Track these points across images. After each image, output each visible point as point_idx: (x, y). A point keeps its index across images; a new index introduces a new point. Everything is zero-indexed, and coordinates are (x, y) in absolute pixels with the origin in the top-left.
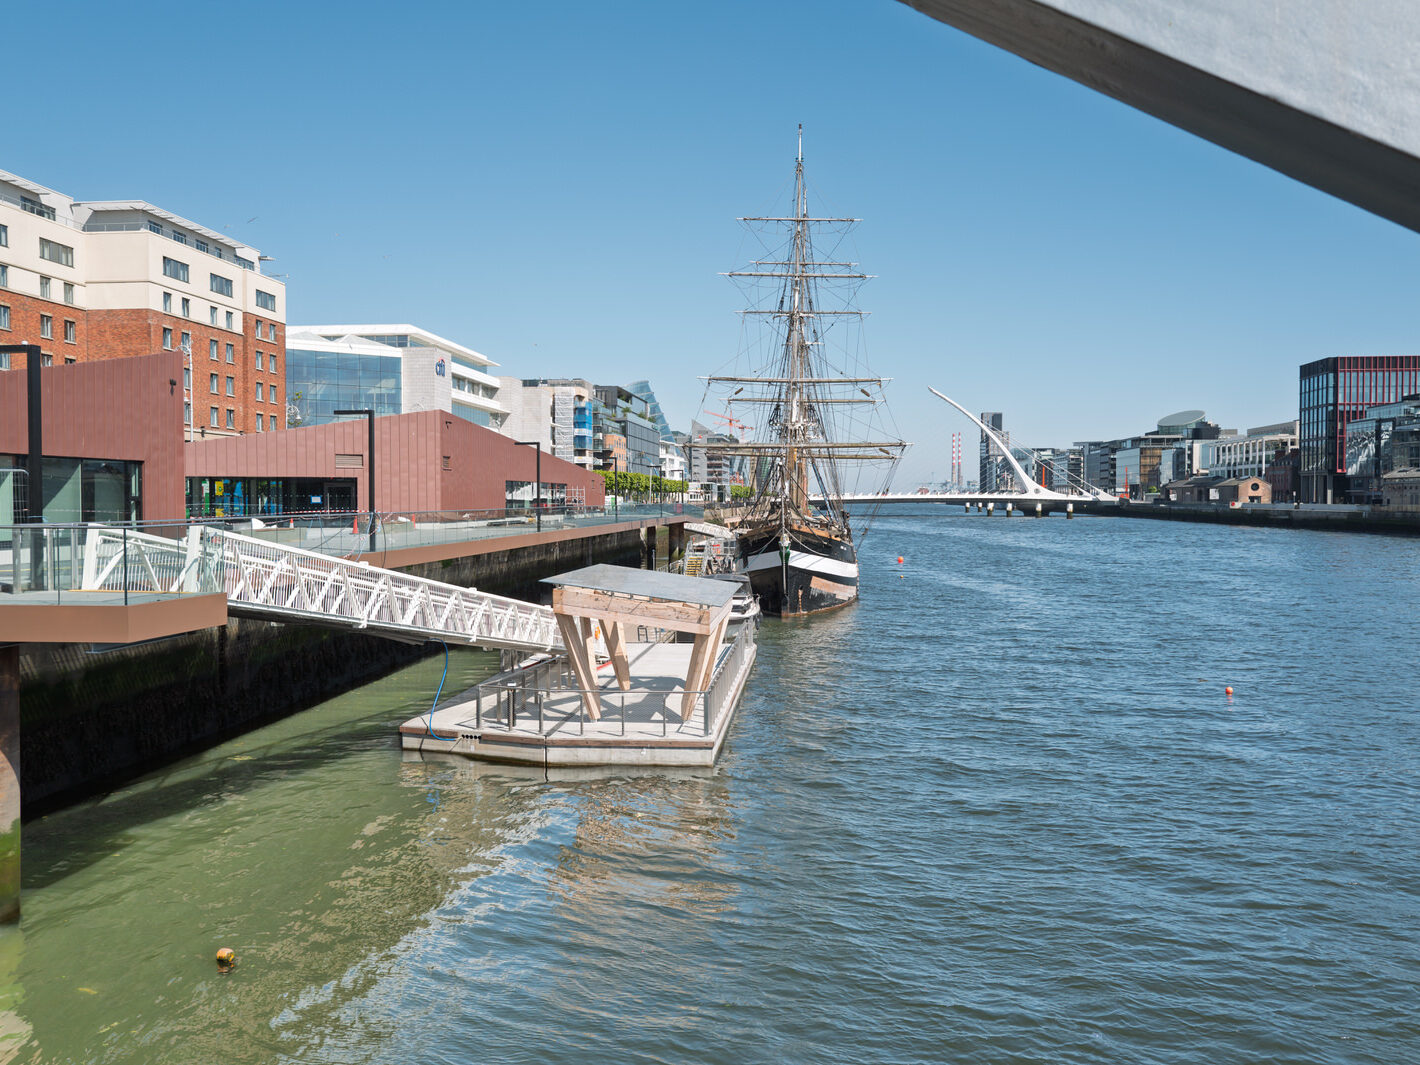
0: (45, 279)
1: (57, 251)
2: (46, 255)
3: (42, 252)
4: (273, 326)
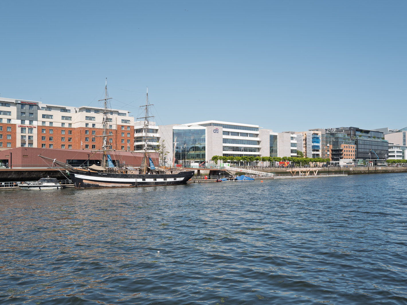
0: (63, 123)
1: (67, 118)
3: (63, 119)
4: (129, 127)
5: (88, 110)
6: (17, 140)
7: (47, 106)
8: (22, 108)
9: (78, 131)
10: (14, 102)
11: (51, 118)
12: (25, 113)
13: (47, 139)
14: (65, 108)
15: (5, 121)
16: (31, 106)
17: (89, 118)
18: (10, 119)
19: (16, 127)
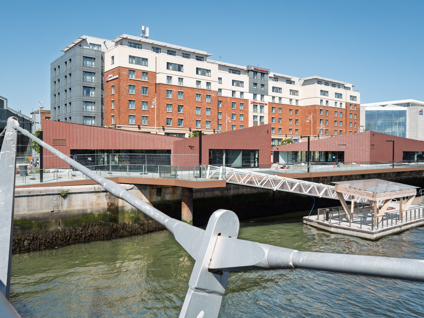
0: (291, 100)
1: (294, 92)
2: (291, 94)
3: (291, 93)
4: (356, 105)
5: (319, 82)
6: (249, 122)
8: (254, 77)
9: (310, 110)
10: (245, 68)
11: (280, 92)
12: (256, 84)
13: (276, 121)
14: (290, 78)
15: (238, 95)
16: (262, 74)
17: (324, 93)
18: (243, 93)
19: (248, 104)
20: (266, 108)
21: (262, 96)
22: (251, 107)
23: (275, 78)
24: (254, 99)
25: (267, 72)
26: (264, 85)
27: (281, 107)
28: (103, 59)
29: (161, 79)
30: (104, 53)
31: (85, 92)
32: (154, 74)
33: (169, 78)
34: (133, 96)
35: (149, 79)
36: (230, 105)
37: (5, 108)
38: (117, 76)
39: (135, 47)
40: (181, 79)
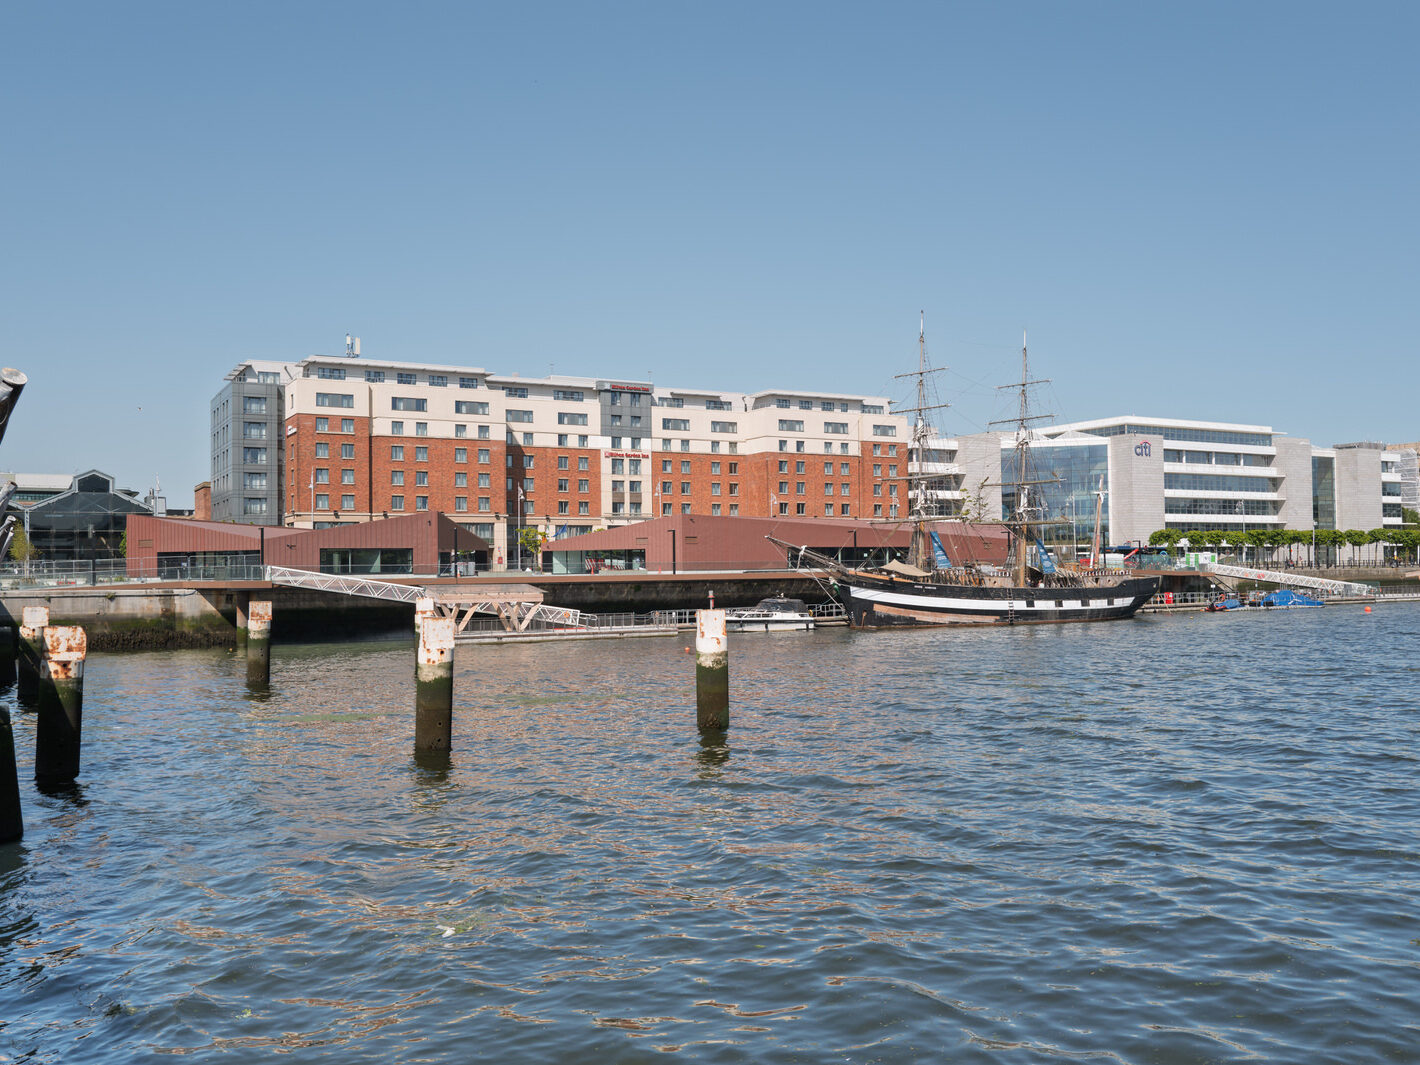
0: (715, 443)
1: (724, 426)
3: (713, 429)
4: (893, 446)
5: (783, 401)
6: (603, 494)
7: (672, 394)
8: (613, 403)
9: (758, 463)
10: (593, 386)
11: (685, 429)
12: (620, 417)
13: (675, 489)
14: (718, 397)
15: (573, 442)
16: (637, 396)
17: (787, 424)
18: (586, 436)
19: (600, 459)
20: (646, 466)
21: (635, 441)
22: (606, 465)
23: (674, 399)
24: (613, 446)
25: (648, 390)
26: (640, 417)
27: (686, 459)
28: (280, 396)
29: (382, 428)
30: (284, 387)
31: (248, 457)
32: (368, 421)
33: (397, 425)
34: (324, 461)
35: (355, 430)
36: (554, 462)
37: (111, 492)
38: (294, 430)
39: (330, 377)
40: (422, 425)
